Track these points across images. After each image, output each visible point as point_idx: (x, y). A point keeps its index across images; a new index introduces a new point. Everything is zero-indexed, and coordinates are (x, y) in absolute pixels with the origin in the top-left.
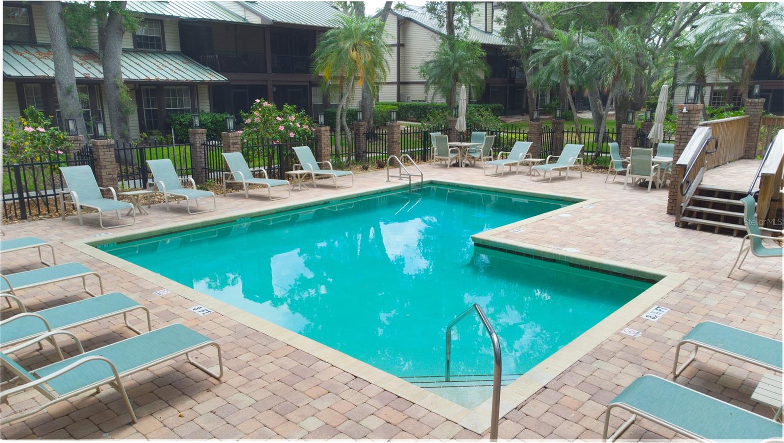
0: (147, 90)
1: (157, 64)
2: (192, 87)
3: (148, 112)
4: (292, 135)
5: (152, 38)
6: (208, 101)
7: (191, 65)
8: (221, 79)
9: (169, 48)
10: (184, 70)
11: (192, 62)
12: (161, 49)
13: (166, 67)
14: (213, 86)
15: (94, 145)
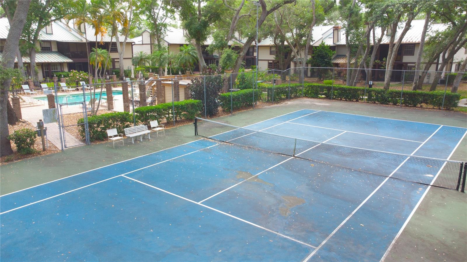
0: (45, 65)
1: (49, 56)
2: (61, 64)
3: (46, 72)
4: (81, 79)
5: (47, 47)
6: (67, 68)
7: (61, 56)
8: (71, 61)
9: (53, 50)
10: (58, 58)
11: (61, 55)
12: (50, 50)
13: (52, 57)
14: (69, 64)
15: (29, 81)
